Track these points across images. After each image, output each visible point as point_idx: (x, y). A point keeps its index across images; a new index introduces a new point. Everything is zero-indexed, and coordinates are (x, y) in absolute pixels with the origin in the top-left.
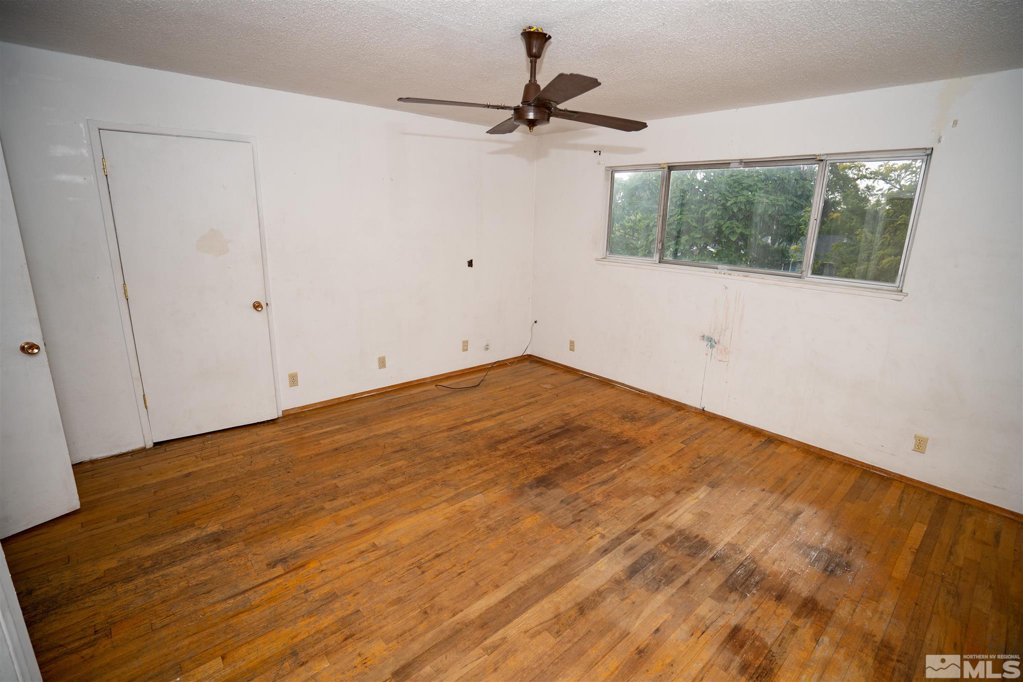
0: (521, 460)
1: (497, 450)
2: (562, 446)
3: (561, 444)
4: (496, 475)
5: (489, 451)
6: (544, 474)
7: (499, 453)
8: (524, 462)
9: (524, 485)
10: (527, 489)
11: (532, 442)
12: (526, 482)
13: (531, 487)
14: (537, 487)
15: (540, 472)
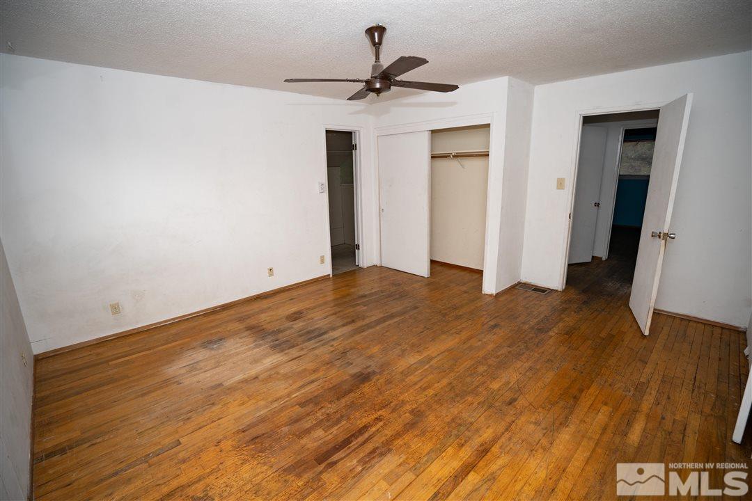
0: (385, 399)
1: (412, 412)
2: (337, 425)
3: (337, 429)
4: (404, 381)
5: (419, 409)
6: (363, 386)
7: (408, 407)
8: (381, 397)
9: (380, 373)
10: (378, 371)
11: (374, 429)
12: (378, 376)
13: (374, 373)
14: (369, 373)
15: (366, 388)
